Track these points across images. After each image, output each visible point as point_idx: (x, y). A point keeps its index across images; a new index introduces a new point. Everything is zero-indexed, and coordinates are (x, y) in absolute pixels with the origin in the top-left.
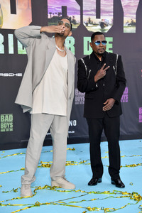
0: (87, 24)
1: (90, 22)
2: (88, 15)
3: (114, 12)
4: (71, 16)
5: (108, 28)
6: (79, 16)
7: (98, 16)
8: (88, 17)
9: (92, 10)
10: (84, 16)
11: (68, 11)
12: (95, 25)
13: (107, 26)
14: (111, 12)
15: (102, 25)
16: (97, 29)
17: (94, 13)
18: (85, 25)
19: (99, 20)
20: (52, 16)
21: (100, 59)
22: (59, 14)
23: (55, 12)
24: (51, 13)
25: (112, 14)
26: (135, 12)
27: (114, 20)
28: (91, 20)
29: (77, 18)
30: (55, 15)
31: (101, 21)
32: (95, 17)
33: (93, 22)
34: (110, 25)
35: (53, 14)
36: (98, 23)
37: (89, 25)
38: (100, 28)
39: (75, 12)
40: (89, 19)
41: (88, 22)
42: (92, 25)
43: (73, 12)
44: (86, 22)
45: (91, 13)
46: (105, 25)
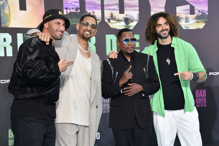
0: (109, 20)
1: (112, 17)
2: (110, 9)
3: (140, 6)
4: (91, 12)
5: (133, 25)
6: (100, 11)
7: (122, 11)
8: (110, 12)
9: (114, 5)
10: (105, 11)
11: (87, 6)
12: (119, 21)
13: (132, 21)
14: (136, 6)
15: (127, 21)
16: (121, 26)
17: (117, 7)
18: (107, 21)
19: (122, 16)
20: (69, 11)
21: (129, 60)
22: (77, 9)
23: (72, 7)
24: (67, 9)
25: (138, 8)
26: (164, 5)
27: (140, 15)
28: (114, 15)
29: (98, 13)
30: (72, 10)
31: (125, 16)
32: (118, 11)
33: (116, 18)
34: (136, 21)
35: (70, 9)
36: (123, 19)
37: (111, 21)
38: (125, 24)
39: (95, 6)
40: (112, 14)
41: (110, 18)
42: (115, 21)
43: (93, 6)
44: (107, 18)
45: (113, 7)
46: (130, 22)
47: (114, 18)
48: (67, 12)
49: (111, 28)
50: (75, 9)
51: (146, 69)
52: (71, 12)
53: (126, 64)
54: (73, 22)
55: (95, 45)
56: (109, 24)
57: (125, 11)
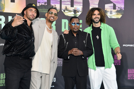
0: (64, 11)
1: (66, 9)
2: (65, 4)
3: (83, 3)
4: (54, 5)
5: (78, 14)
6: (59, 5)
7: (72, 5)
8: (65, 6)
9: (68, 1)
10: (62, 5)
11: (51, 2)
12: (70, 11)
13: (78, 12)
15: (75, 11)
16: (71, 14)
17: (69, 3)
18: (63, 11)
19: (72, 9)
20: (40, 4)
21: (75, 35)
22: (45, 3)
23: (42, 2)
24: (39, 3)
25: (82, 4)
26: (98, 3)
27: (83, 8)
28: (67, 8)
29: (58, 6)
30: (42, 4)
31: (74, 9)
32: (70, 6)
33: (69, 10)
34: (80, 12)
35: (41, 3)
36: (72, 10)
37: (66, 11)
38: (74, 14)
39: (56, 2)
40: (66, 7)
41: (65, 9)
42: (68, 11)
43: (55, 2)
44: (63, 9)
45: (67, 3)
46: (77, 12)
47: (67, 9)
48: (39, 4)
49: (65, 15)
50: (44, 3)
51: (85, 41)
52: (41, 5)
53: (73, 38)
54: (43, 11)
55: (55, 25)
56: (64, 13)
57: (74, 6)
